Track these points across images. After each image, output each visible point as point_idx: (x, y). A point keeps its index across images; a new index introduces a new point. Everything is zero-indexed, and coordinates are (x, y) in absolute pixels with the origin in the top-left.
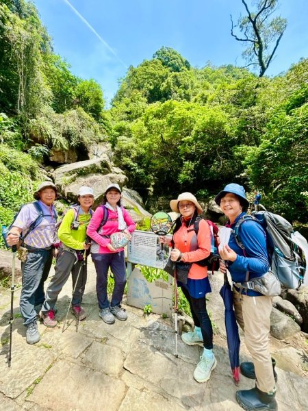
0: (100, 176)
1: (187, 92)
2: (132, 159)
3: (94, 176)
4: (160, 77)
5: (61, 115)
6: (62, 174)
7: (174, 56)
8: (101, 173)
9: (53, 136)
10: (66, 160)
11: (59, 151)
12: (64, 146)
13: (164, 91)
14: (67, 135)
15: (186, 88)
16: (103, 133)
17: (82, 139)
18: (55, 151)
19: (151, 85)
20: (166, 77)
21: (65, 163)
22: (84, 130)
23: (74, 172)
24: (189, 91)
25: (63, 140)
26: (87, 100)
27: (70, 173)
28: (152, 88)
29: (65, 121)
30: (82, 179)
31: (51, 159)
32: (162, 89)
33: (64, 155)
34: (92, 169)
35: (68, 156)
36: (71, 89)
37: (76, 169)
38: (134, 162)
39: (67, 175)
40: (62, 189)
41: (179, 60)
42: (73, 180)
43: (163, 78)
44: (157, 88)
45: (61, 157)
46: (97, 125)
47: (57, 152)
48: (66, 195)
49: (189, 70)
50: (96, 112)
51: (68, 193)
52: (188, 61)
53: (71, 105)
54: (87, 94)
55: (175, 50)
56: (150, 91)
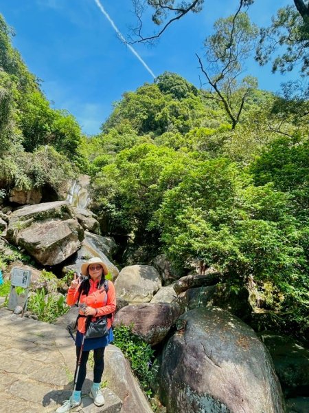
0: (59, 222)
1: (186, 123)
2: (110, 199)
3: (52, 222)
4: (156, 106)
5: (30, 154)
6: (18, 218)
7: (178, 81)
8: (60, 218)
9: (17, 176)
10: (28, 201)
11: (21, 191)
12: (27, 187)
13: (160, 121)
14: (33, 175)
15: (185, 118)
16: (75, 171)
17: (48, 179)
18: (16, 191)
19: (144, 114)
20: (163, 106)
21: (26, 204)
22: (53, 169)
23: (30, 216)
24: (189, 122)
25: (26, 181)
26: (63, 136)
27: (26, 217)
28: (145, 117)
29: (32, 160)
30: (38, 225)
31: (11, 199)
32: (156, 119)
33: (26, 194)
34: (51, 214)
35: (31, 196)
36: (47, 125)
37: (33, 214)
38: (111, 203)
39: (22, 220)
40: (14, 234)
41: (184, 86)
42: (29, 225)
43: (159, 108)
44: (151, 117)
45: (23, 198)
46: (68, 164)
47: (18, 192)
48: (17, 241)
49: (196, 95)
50: (71, 149)
51: (20, 239)
52: (195, 86)
53: (44, 141)
54: (62, 130)
55: (179, 76)
56: (144, 121)
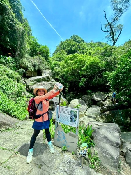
0: (46, 83)
1: (83, 51)
2: (60, 76)
3: (43, 82)
4: (73, 45)
5: (33, 58)
6: (30, 81)
7: (78, 38)
8: (46, 81)
9: (28, 66)
10: (32, 76)
11: (30, 72)
12: (32, 70)
13: (74, 50)
14: (34, 66)
15: (83, 49)
16: (48, 65)
17: (40, 67)
18: (28, 72)
19: (69, 48)
20: (75, 45)
21: (32, 77)
22: (41, 64)
23: (35, 80)
24: (84, 51)
25: (32, 67)
26: (43, 53)
27: (33, 81)
28: (69, 49)
29: (34, 60)
30: (38, 83)
31: (27, 75)
32: (73, 49)
33: (32, 73)
34: (43, 79)
35: (34, 74)
36: (37, 48)
37: (36, 79)
38: (60, 77)
39: (32, 81)
40: (30, 87)
41: (80, 39)
42: (35, 84)
43: (73, 46)
44: (71, 49)
45: (30, 74)
46: (46, 62)
47: (29, 72)
48: (31, 90)
49: (84, 43)
50: (46, 57)
51: (32, 89)
52: (84, 40)
53: (36, 54)
54: (43, 50)
55: (78, 36)
56: (68, 50)
